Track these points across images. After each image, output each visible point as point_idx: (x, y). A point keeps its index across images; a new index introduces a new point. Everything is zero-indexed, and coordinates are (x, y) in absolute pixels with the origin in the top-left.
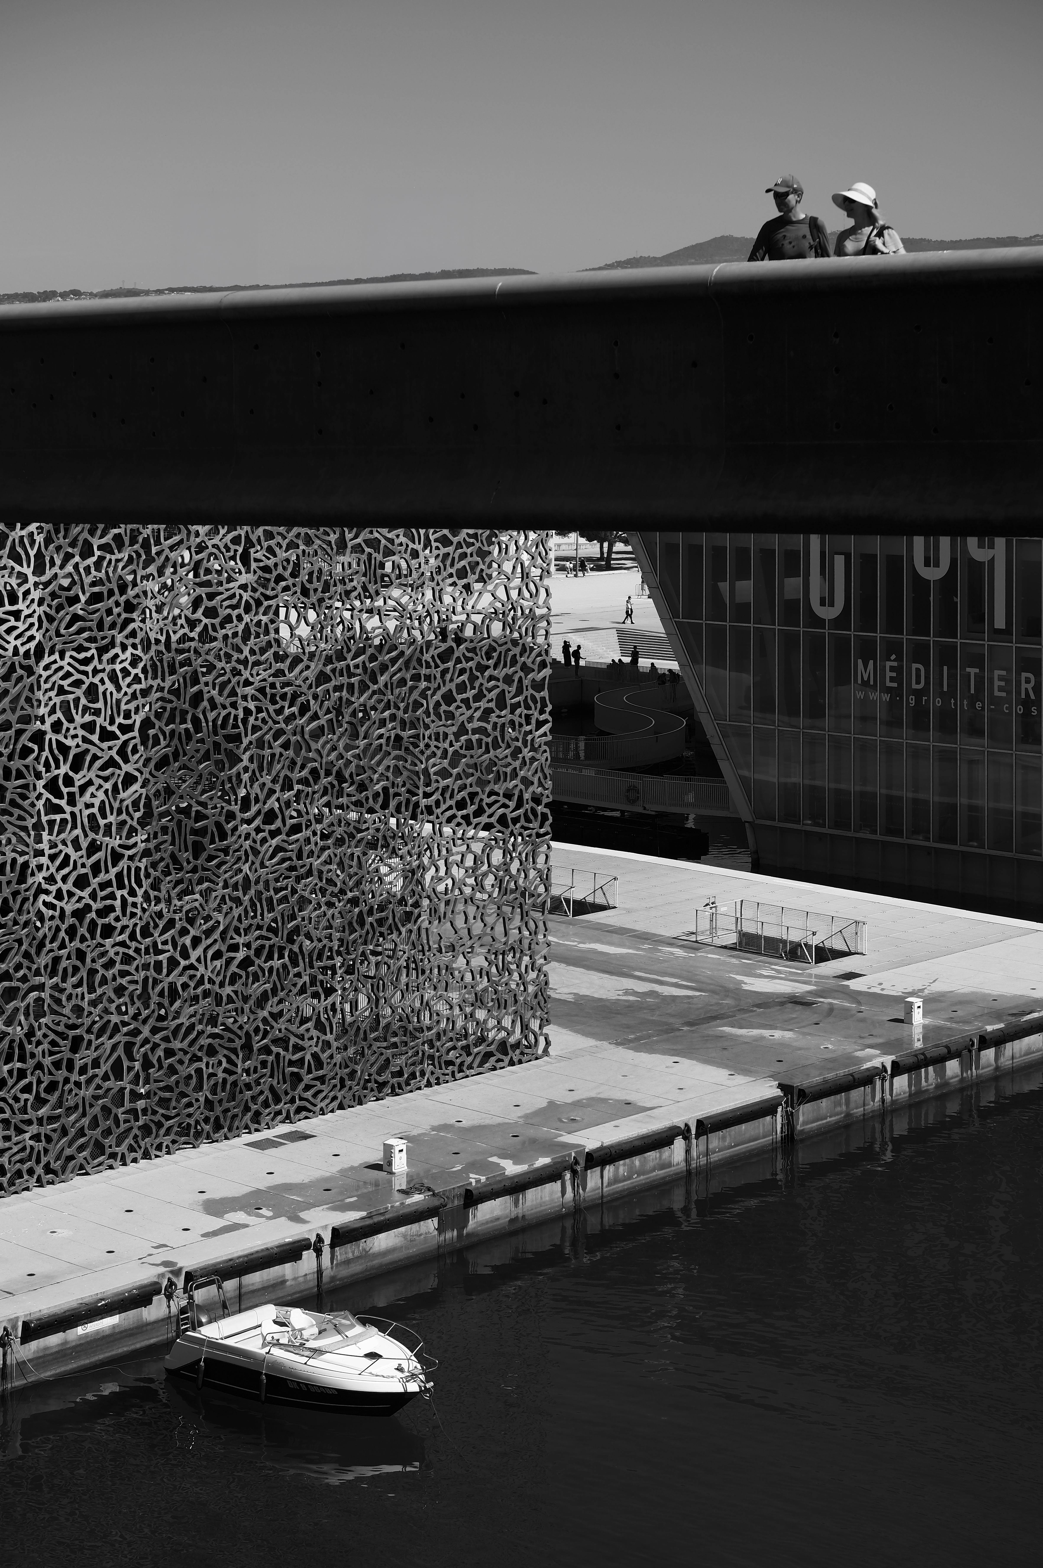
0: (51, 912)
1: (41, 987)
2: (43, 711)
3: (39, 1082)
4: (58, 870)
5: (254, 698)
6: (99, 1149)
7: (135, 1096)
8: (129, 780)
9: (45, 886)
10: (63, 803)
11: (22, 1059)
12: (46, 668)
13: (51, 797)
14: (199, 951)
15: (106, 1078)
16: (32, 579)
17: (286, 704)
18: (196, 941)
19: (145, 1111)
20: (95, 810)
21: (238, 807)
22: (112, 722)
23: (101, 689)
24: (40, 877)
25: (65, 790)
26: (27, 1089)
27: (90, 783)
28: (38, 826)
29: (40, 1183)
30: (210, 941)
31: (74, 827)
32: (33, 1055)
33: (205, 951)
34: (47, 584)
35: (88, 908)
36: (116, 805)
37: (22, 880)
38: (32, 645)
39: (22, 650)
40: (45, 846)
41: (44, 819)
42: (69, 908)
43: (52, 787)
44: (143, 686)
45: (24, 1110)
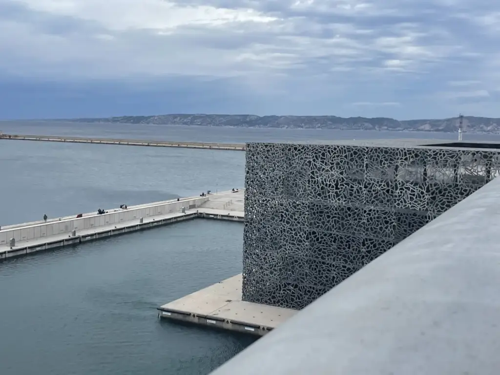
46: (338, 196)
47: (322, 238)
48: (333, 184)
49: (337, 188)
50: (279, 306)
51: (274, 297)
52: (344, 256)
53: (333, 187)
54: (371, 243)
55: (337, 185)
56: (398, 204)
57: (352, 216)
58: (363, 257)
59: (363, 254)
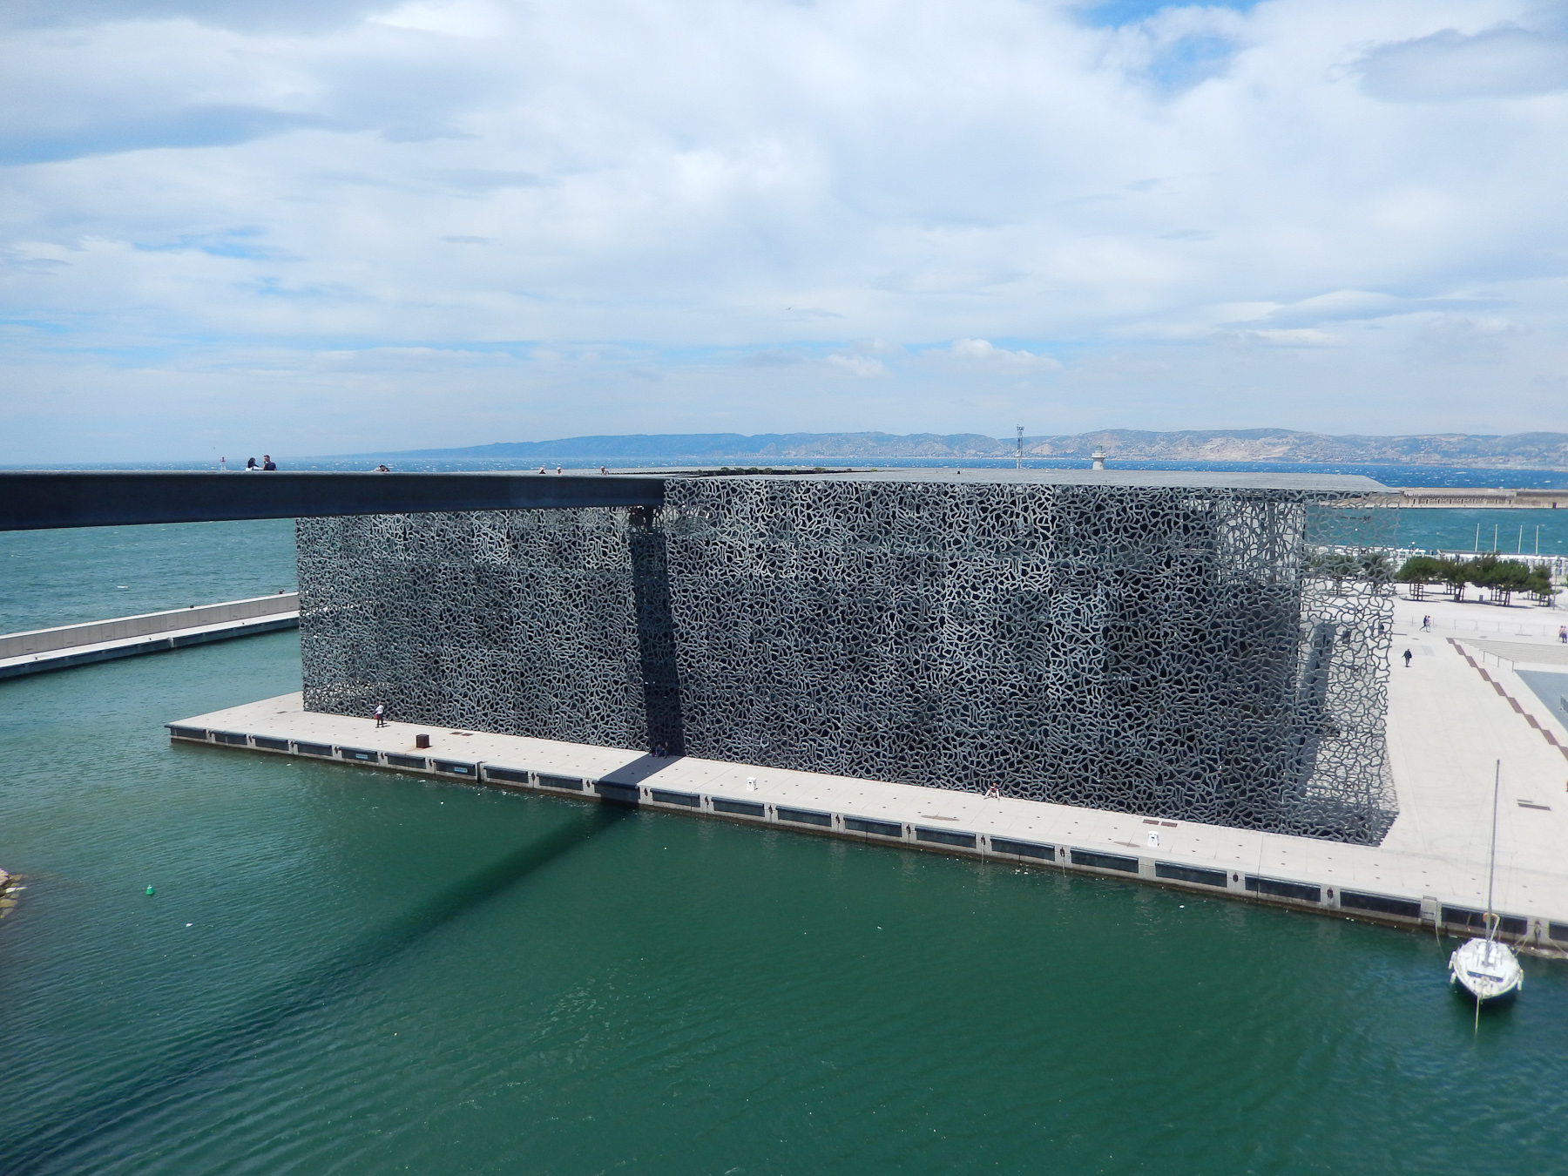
0: (1053, 696)
1: (1048, 725)
2: (1051, 616)
3: (1045, 762)
4: (1057, 681)
5: (1170, 628)
6: (1074, 797)
7: (1094, 782)
8: (1096, 652)
9: (1050, 685)
10: (1061, 654)
11: (1037, 749)
12: (1055, 599)
13: (1055, 650)
14: (1133, 731)
15: (1079, 769)
16: (1047, 562)
17: (1191, 633)
18: (1131, 727)
19: (1100, 790)
20: (1077, 660)
21: (1159, 674)
22: (1088, 625)
23: (1082, 611)
24: (1048, 682)
25: (1062, 649)
26: (1040, 762)
27: (1075, 649)
28: (1048, 663)
29: (1044, 800)
30: (1139, 729)
31: (1066, 665)
32: (1042, 750)
33: (1137, 732)
34: (1055, 565)
35: (1072, 699)
36: (1088, 660)
37: (1039, 680)
38: (1047, 589)
39: (1042, 590)
40: (1051, 669)
41: (1051, 659)
42: (1062, 698)
43: (1056, 646)
44: (1105, 613)
45: (1037, 770)
46: (407, 550)
47: (392, 612)
48: (400, 532)
49: (405, 539)
50: (348, 715)
51: (341, 703)
52: (421, 636)
53: (400, 537)
54: (451, 615)
55: (404, 533)
56: (476, 558)
57: (425, 578)
58: (442, 637)
59: (442, 632)
